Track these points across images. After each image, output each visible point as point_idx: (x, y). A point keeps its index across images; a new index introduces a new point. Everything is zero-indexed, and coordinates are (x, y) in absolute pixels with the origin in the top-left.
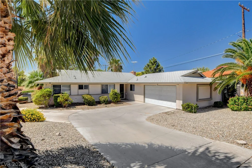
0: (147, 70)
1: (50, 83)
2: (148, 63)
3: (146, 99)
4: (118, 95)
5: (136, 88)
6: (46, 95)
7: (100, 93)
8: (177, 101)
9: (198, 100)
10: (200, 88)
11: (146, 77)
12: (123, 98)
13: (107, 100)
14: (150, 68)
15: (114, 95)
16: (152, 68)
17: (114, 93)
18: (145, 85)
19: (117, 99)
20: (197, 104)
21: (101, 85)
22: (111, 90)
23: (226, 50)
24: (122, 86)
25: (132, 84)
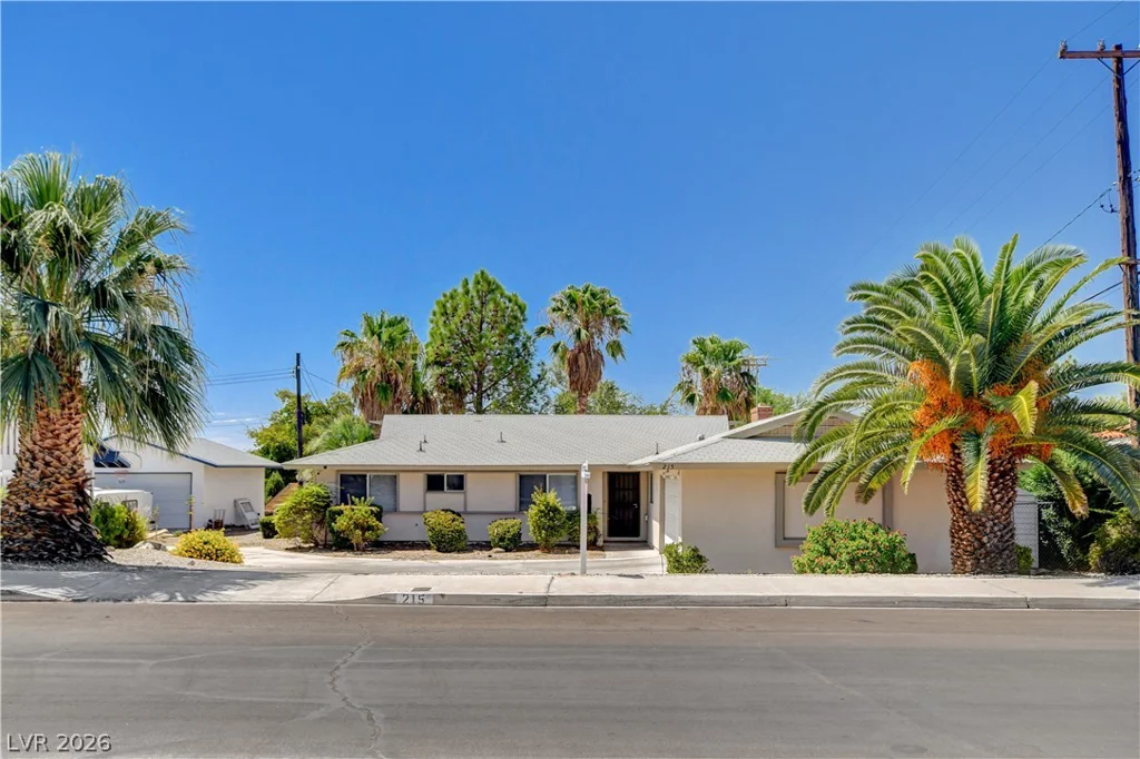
1: (325, 467)
3: (665, 538)
7: (513, 509)
9: (780, 541)
20: (695, 549)
21: (518, 474)
24: (626, 481)
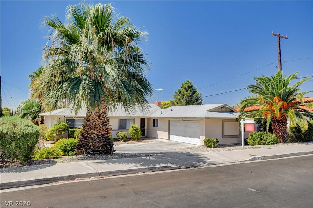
0: (178, 97)
2: (180, 89)
3: (171, 136)
4: (139, 131)
5: (160, 123)
6: (61, 129)
7: (118, 129)
8: (201, 137)
9: (224, 136)
10: (226, 124)
11: (172, 110)
12: (144, 135)
13: (127, 136)
14: (183, 96)
15: (134, 131)
16: (186, 96)
17: (134, 129)
18: (170, 120)
19: (137, 136)
20: (217, 140)
21: (118, 119)
22: (131, 125)
23: (249, 86)
24: (143, 121)
25: (156, 118)
